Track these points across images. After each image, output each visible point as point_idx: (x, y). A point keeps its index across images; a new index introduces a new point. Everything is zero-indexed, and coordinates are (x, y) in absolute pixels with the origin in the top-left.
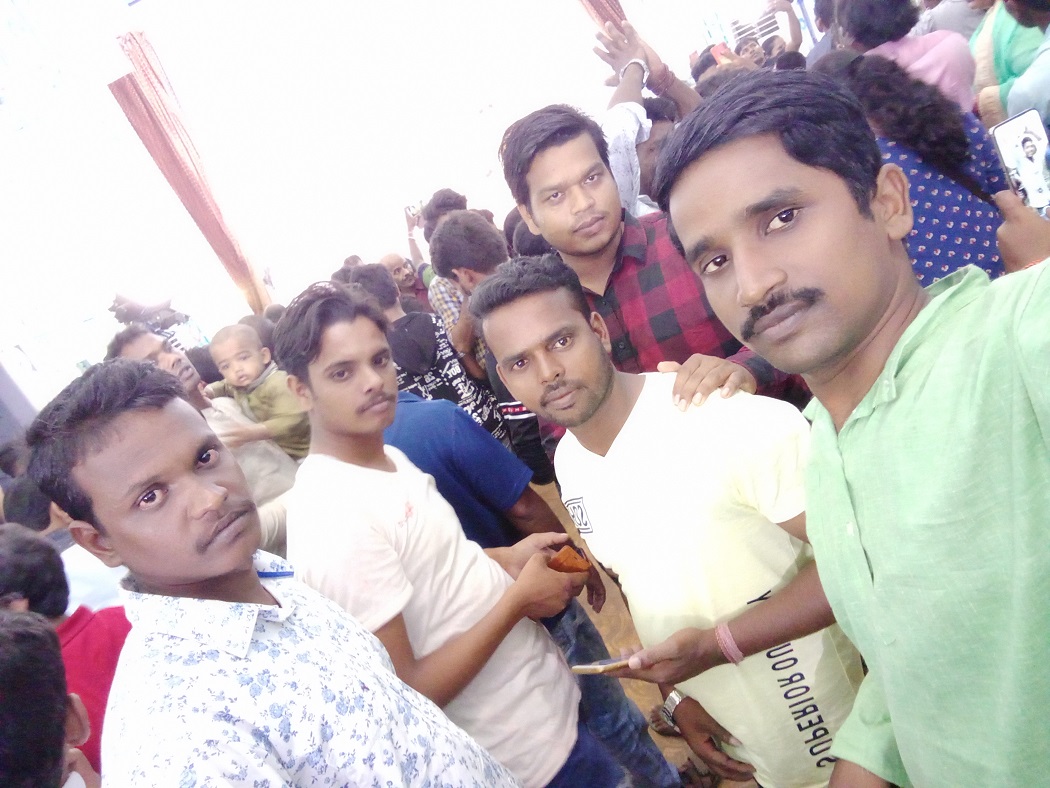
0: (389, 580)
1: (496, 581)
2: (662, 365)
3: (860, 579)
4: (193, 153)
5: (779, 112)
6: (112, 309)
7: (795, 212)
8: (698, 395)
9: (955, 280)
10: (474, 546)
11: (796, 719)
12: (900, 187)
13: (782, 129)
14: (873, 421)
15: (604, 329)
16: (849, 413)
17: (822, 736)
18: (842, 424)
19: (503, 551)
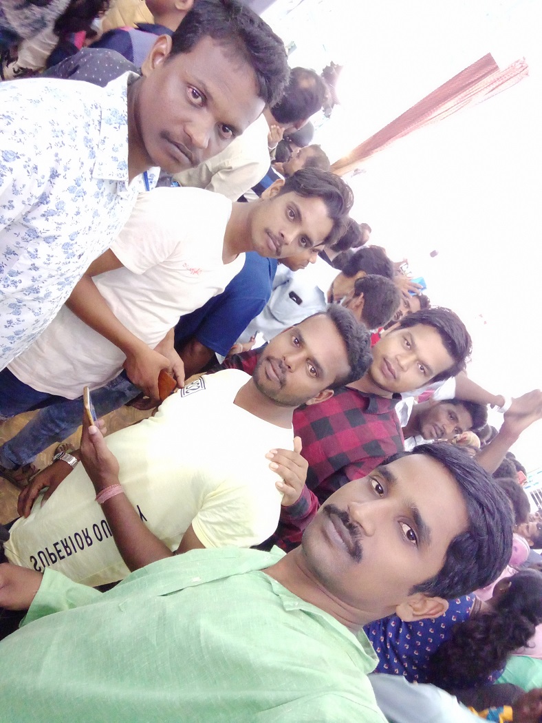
0: (144, 256)
1: (150, 336)
2: (299, 439)
3: (163, 587)
4: (444, 115)
5: (485, 529)
6: (332, 63)
7: (414, 541)
8: (277, 466)
9: (368, 649)
10: (175, 321)
11: (62, 541)
12: (431, 612)
13: (472, 531)
14: (269, 594)
15: (322, 400)
16: (277, 579)
17: (51, 559)
18: (268, 573)
19: (172, 342)
